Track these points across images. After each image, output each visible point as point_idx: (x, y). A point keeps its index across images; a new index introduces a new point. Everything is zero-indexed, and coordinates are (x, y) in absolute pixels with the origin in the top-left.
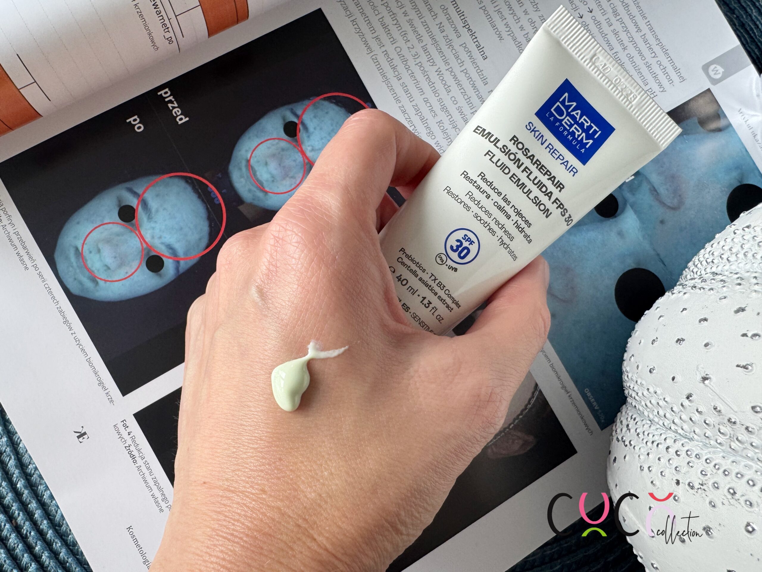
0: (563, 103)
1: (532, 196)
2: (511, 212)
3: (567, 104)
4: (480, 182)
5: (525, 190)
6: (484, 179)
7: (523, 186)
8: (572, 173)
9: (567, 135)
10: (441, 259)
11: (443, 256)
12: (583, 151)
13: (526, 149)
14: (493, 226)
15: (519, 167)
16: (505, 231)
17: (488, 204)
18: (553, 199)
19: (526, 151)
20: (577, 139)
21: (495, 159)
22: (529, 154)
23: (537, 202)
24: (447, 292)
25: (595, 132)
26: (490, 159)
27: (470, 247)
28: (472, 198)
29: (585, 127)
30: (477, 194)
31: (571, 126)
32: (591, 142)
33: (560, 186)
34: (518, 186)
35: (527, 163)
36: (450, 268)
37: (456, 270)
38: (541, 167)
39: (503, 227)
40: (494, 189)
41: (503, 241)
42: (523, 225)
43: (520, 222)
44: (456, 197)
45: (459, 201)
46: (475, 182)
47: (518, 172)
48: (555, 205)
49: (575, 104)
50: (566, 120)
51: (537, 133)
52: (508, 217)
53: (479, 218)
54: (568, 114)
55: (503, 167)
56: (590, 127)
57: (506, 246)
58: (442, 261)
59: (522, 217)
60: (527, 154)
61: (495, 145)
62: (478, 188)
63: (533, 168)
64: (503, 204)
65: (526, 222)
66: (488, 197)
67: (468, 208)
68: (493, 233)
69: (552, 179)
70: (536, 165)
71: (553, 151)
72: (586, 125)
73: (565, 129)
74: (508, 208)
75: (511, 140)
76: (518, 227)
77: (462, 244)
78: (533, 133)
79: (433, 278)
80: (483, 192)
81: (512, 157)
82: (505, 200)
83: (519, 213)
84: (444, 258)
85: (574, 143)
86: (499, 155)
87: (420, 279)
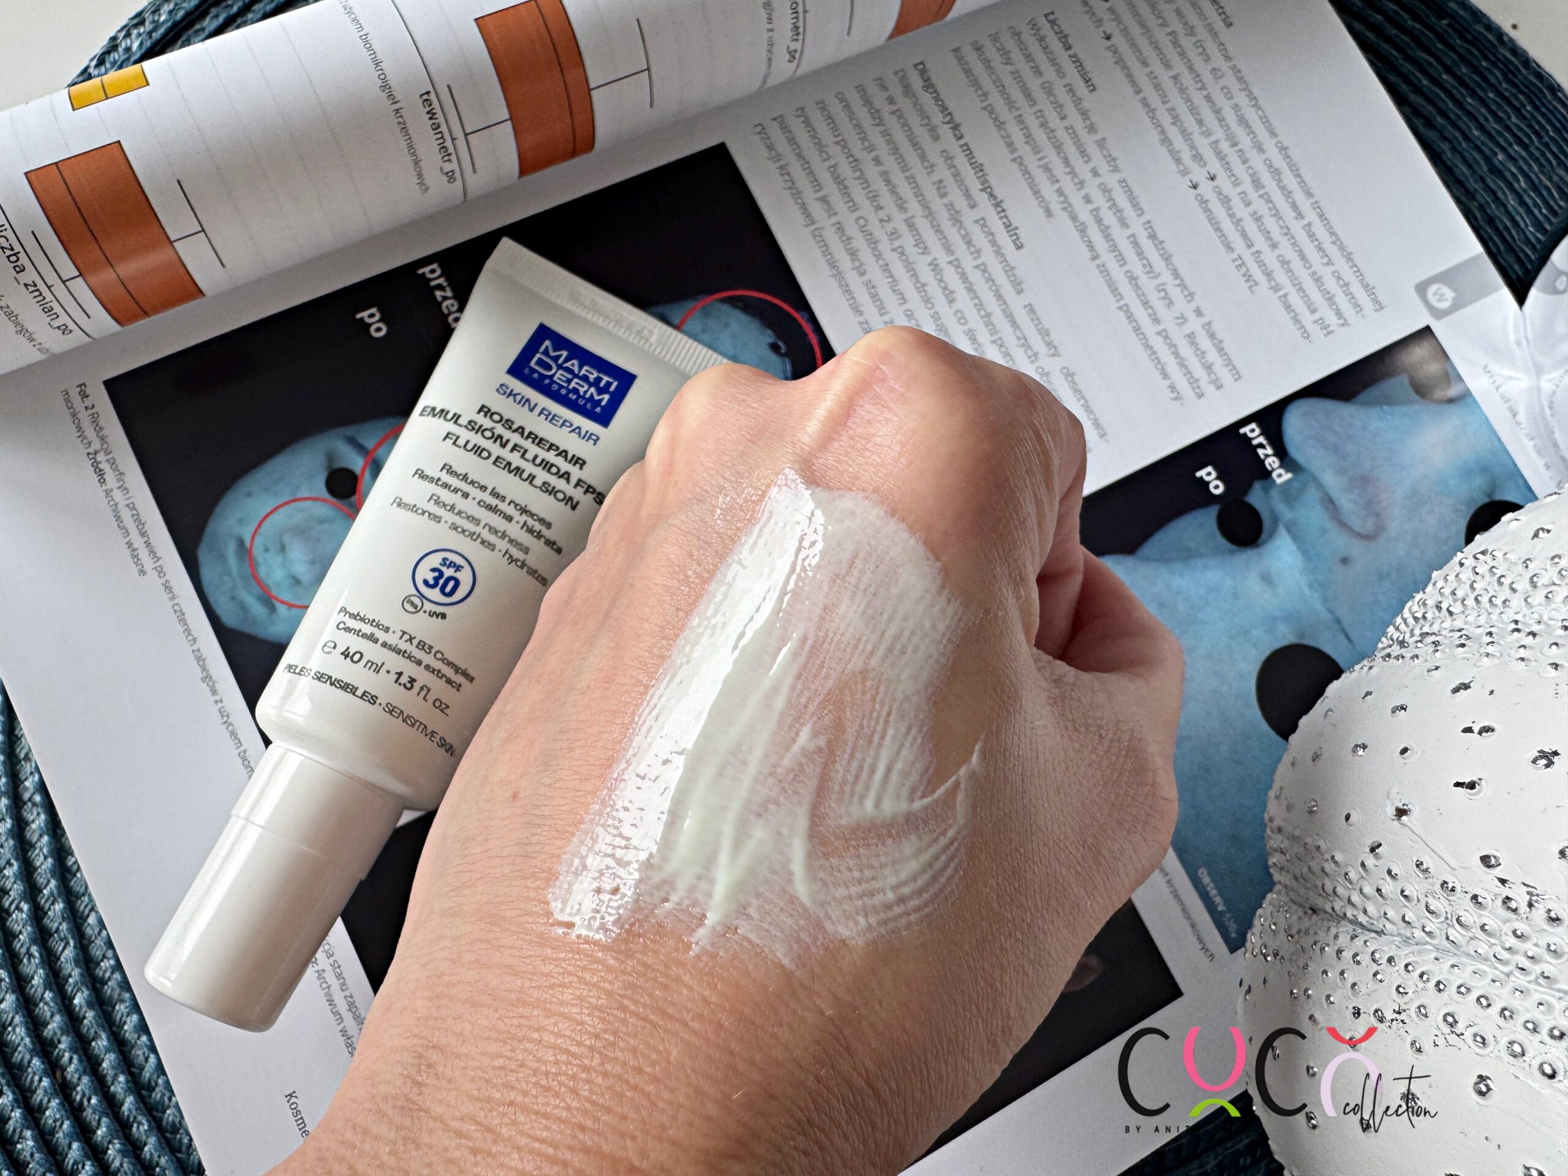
0: (546, 352)
1: (538, 482)
2: (510, 510)
3: (552, 354)
4: (446, 478)
5: (525, 476)
6: (451, 471)
7: (518, 471)
8: (591, 442)
9: (568, 394)
10: (413, 604)
11: (413, 599)
12: (598, 410)
13: (508, 420)
14: (486, 535)
15: (503, 446)
16: (511, 541)
17: (470, 506)
18: (573, 480)
19: (508, 424)
20: (583, 397)
21: (461, 442)
22: (515, 427)
23: (549, 490)
24: (439, 656)
25: (609, 384)
26: (454, 443)
27: (458, 575)
28: (438, 502)
29: (591, 380)
30: (446, 496)
31: (569, 381)
32: (606, 397)
33: (579, 462)
34: (510, 472)
35: (515, 438)
36: (432, 614)
37: (444, 616)
38: (540, 442)
39: (504, 535)
40: (472, 483)
41: (511, 556)
42: (537, 526)
43: (531, 522)
44: (413, 508)
45: (420, 511)
46: (439, 479)
47: (505, 453)
48: (580, 490)
49: (565, 354)
50: (558, 375)
51: (519, 398)
52: (509, 519)
53: (460, 530)
54: (560, 367)
55: (478, 450)
56: (598, 380)
57: (519, 563)
58: (416, 607)
59: (532, 515)
60: (510, 428)
61: (456, 422)
62: (446, 486)
63: (527, 444)
64: (493, 502)
65: (542, 521)
66: (466, 495)
67: (437, 519)
68: (491, 547)
69: (563, 454)
70: (530, 440)
71: (552, 418)
72: (592, 377)
73: (561, 386)
74: (503, 506)
75: (479, 412)
76: (530, 531)
77: (441, 574)
78: (511, 398)
79: (406, 637)
80: (456, 491)
81: (488, 434)
82: (495, 494)
83: (524, 511)
84: (417, 601)
85: (581, 402)
86: (465, 435)
87: (384, 645)
